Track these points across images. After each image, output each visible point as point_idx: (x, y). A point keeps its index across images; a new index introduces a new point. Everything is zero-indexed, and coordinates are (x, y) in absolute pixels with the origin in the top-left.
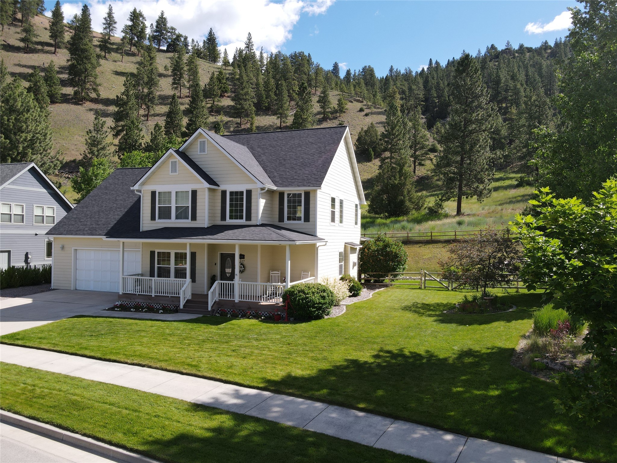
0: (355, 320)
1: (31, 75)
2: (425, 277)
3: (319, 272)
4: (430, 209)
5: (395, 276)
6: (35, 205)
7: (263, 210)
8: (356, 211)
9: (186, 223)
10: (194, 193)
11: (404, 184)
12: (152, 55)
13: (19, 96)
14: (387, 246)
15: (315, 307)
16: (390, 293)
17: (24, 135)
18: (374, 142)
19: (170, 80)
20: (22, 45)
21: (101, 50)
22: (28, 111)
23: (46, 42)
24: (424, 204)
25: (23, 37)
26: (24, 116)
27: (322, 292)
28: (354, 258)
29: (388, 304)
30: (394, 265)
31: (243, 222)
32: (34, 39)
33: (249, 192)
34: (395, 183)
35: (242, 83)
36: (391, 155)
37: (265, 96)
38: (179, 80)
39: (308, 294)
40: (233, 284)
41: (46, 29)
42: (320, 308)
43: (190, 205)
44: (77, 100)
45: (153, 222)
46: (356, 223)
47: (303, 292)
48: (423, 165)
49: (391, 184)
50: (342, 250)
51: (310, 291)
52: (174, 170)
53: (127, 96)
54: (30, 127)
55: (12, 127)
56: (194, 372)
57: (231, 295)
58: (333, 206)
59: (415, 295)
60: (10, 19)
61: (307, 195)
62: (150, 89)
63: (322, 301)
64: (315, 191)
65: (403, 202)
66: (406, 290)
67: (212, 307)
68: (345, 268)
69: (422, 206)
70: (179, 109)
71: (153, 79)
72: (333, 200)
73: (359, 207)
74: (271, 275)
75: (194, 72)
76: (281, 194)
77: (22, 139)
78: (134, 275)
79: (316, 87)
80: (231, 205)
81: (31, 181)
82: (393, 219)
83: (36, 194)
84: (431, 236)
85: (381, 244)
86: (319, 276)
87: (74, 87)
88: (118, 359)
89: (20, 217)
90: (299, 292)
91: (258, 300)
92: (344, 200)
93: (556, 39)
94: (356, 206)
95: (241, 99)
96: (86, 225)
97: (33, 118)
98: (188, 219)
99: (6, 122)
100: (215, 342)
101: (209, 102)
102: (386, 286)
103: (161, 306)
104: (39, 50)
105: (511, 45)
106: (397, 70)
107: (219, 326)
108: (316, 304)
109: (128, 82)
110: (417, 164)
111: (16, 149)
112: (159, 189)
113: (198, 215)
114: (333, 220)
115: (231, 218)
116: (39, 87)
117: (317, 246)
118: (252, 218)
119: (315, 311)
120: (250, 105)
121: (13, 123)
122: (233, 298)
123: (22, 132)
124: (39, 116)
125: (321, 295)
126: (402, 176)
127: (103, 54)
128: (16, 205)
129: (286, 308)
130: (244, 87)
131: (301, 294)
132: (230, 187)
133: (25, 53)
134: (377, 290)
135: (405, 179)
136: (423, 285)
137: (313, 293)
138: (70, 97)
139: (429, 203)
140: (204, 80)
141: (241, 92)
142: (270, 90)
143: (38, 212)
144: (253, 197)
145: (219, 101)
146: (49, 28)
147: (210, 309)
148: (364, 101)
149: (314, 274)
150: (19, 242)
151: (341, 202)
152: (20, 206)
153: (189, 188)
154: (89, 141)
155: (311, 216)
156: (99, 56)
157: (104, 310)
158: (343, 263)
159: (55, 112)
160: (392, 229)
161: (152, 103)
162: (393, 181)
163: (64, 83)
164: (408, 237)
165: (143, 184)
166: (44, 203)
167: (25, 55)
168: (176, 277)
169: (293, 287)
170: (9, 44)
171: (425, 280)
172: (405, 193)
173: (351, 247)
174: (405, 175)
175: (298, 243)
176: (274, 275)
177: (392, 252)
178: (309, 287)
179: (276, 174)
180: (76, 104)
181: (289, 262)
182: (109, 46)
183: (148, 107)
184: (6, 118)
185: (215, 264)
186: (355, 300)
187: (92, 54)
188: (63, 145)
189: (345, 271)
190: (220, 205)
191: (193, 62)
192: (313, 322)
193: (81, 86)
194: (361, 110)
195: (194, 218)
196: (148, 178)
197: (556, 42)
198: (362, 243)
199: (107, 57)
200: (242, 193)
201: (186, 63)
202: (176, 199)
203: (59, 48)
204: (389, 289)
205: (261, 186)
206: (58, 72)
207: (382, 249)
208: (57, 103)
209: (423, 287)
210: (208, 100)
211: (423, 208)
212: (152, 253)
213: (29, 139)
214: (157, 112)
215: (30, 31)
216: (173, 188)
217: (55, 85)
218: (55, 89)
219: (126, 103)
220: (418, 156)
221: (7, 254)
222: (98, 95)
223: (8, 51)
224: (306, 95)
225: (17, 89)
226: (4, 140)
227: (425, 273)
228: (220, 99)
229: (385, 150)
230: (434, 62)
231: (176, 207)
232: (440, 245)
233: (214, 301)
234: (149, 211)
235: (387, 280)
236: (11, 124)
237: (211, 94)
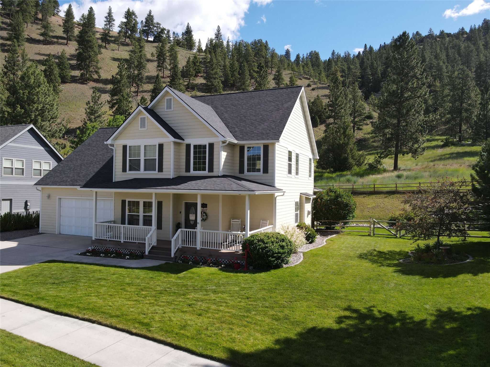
0: (313, 270)
1: (46, 61)
2: (374, 225)
3: (277, 221)
4: (370, 165)
5: (345, 223)
6: (33, 161)
7: (224, 162)
8: (310, 164)
9: (154, 174)
10: (161, 146)
11: (347, 144)
12: (142, 45)
13: (32, 74)
14: (338, 196)
15: (274, 257)
16: (342, 240)
17: (35, 106)
18: (320, 111)
19: (156, 64)
20: (41, 38)
21: (102, 41)
22: (39, 86)
23: (60, 36)
24: (364, 160)
25: (42, 32)
26: (36, 90)
27: (281, 241)
28: (308, 207)
29: (343, 252)
30: (345, 213)
31: (205, 173)
32: (51, 34)
33: (211, 146)
34: (340, 143)
35: (212, 65)
36: (334, 121)
37: (230, 75)
38: (163, 64)
39: (267, 243)
40: (195, 232)
41: (60, 26)
42: (278, 258)
43: (157, 158)
44: (83, 80)
45: (124, 173)
46: (310, 176)
47: (262, 241)
48: (361, 129)
49: (337, 144)
50: (298, 200)
51: (269, 240)
52: (143, 125)
53: (120, 75)
54: (40, 99)
55: (26, 99)
56: (144, 332)
57: (193, 241)
58: (290, 159)
59: (366, 242)
60: (33, 18)
61: (266, 148)
62: (139, 70)
63: (281, 251)
64: (274, 144)
65: (346, 159)
66: (356, 237)
67: (175, 254)
68: (300, 217)
69: (363, 162)
70: (162, 86)
71: (141, 63)
72: (290, 153)
73: (312, 161)
74: (232, 223)
75: (174, 57)
76: (242, 148)
77: (34, 109)
78: (105, 222)
79: (272, 68)
80: (195, 158)
81: (30, 140)
82: (338, 173)
83: (34, 151)
84: (374, 188)
85: (333, 194)
86: (277, 224)
87: (81, 70)
88: (69, 313)
89: (21, 171)
90: (259, 241)
91: (219, 248)
92: (300, 154)
93: (471, 26)
94: (310, 159)
95: (211, 78)
96: (69, 177)
97: (43, 92)
98: (155, 170)
99: (22, 95)
100: (172, 294)
101: (186, 81)
102: (337, 233)
103: (129, 251)
104: (55, 42)
105: (433, 31)
106: (338, 53)
107: (179, 274)
108: (276, 253)
109: (121, 64)
110: (355, 128)
111: (30, 117)
112: (129, 143)
113: (164, 167)
114: (290, 172)
115: (195, 169)
116: (52, 70)
117: (275, 196)
118: (215, 170)
119: (274, 261)
120: (218, 83)
121: (26, 96)
122: (195, 246)
123: (35, 103)
124: (48, 90)
125: (280, 244)
126: (346, 137)
127: (104, 44)
128: (17, 160)
129: (245, 257)
130: (214, 68)
131: (260, 243)
132: (194, 141)
133: (44, 44)
134: (330, 237)
135: (348, 139)
136: (372, 232)
137: (272, 242)
138: (78, 78)
139: (369, 160)
140: (182, 63)
141: (211, 72)
142: (235, 71)
143: (36, 166)
144: (215, 150)
145: (193, 80)
146: (62, 24)
147: (173, 256)
148: (311, 79)
149: (273, 223)
150: (19, 192)
151: (297, 156)
152: (20, 161)
153: (156, 142)
154: (88, 111)
155: (270, 168)
156: (100, 46)
157: (77, 255)
158: (298, 212)
159: (66, 90)
160: (338, 182)
161: (141, 82)
162: (339, 142)
163: (73, 67)
164: (353, 188)
165: (116, 139)
166: (42, 159)
167: (44, 46)
168: (144, 225)
169: (252, 236)
170: (31, 38)
171: (374, 228)
172: (349, 152)
173: (306, 197)
174: (349, 136)
175: (257, 193)
176: (234, 223)
177: (342, 202)
178: (268, 237)
179: (237, 129)
180: (82, 83)
181: (249, 211)
182: (108, 38)
183: (138, 85)
184: (22, 92)
185: (180, 213)
186: (311, 247)
187: (94, 44)
188: (71, 116)
189: (300, 219)
190: (184, 157)
191: (173, 49)
192: (273, 272)
193: (86, 69)
194: (309, 86)
195: (161, 169)
196: (120, 133)
197: (471, 28)
198: (315, 193)
199: (107, 47)
200: (205, 146)
201: (168, 50)
202: (145, 153)
203: (70, 40)
204: (340, 236)
205: (223, 139)
206: (69, 59)
207: (335, 199)
208: (67, 82)
209: (372, 234)
210: (185, 79)
211: (364, 164)
212: (124, 202)
213: (40, 108)
214: (145, 89)
215: (48, 27)
216: (142, 142)
217: (66, 69)
218: (66, 72)
219: (119, 82)
220: (356, 121)
221: (9, 202)
222: (99, 76)
223: (31, 43)
224: (263, 73)
225: (31, 68)
226: (20, 110)
227: (374, 222)
228: (194, 78)
229: (329, 117)
230: (368, 47)
231: (145, 159)
232: (383, 196)
233: (177, 248)
234: (121, 164)
235: (338, 227)
236: (25, 96)
237: (187, 74)
